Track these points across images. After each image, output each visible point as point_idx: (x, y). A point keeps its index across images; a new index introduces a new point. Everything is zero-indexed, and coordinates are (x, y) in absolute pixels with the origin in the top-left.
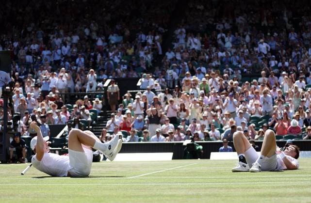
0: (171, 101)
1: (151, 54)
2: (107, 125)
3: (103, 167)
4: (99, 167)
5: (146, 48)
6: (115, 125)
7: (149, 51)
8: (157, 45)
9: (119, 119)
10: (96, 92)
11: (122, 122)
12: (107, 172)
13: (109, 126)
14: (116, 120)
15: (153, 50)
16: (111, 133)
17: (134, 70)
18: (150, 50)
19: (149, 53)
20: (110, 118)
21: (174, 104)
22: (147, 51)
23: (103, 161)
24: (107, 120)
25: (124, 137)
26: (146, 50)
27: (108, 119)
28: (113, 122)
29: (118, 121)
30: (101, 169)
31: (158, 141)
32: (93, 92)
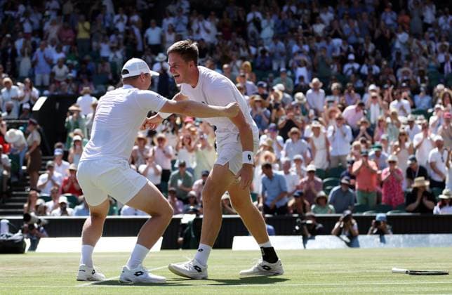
0: (161, 140)
1: (122, 50)
2: (40, 183)
3: (30, 264)
4: (24, 263)
5: (113, 37)
6: (54, 184)
7: (119, 44)
8: (134, 34)
9: (60, 173)
10: (18, 121)
11: (67, 178)
12: (37, 273)
13: (43, 186)
14: (57, 174)
15: (126, 41)
16: (47, 199)
17: (90, 80)
18: (121, 42)
19: (118, 48)
20: (45, 170)
21: (166, 144)
22: (115, 45)
23: (32, 252)
24: (40, 175)
25: (71, 207)
26: (113, 43)
27: (40, 172)
28: (50, 177)
29: (60, 177)
30: (25, 268)
31: (136, 214)
32: (13, 121)
